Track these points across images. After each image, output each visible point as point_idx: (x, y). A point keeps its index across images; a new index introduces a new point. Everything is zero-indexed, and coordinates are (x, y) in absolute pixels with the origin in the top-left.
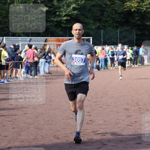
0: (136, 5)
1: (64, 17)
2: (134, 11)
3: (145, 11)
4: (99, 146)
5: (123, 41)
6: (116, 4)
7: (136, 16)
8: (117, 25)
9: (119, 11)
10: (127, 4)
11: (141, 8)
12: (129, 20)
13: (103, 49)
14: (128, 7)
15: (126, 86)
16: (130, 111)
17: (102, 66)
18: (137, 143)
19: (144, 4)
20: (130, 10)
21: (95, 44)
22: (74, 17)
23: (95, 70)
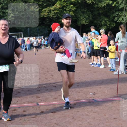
0: (47, 14)
2: (46, 17)
3: (52, 17)
5: (41, 34)
7: (48, 20)
10: (42, 14)
11: (50, 16)
12: (44, 23)
13: (29, 39)
14: (42, 15)
17: (28, 49)
18: (38, 91)
19: (51, 13)
20: (44, 17)
21: (24, 36)
23: (24, 51)
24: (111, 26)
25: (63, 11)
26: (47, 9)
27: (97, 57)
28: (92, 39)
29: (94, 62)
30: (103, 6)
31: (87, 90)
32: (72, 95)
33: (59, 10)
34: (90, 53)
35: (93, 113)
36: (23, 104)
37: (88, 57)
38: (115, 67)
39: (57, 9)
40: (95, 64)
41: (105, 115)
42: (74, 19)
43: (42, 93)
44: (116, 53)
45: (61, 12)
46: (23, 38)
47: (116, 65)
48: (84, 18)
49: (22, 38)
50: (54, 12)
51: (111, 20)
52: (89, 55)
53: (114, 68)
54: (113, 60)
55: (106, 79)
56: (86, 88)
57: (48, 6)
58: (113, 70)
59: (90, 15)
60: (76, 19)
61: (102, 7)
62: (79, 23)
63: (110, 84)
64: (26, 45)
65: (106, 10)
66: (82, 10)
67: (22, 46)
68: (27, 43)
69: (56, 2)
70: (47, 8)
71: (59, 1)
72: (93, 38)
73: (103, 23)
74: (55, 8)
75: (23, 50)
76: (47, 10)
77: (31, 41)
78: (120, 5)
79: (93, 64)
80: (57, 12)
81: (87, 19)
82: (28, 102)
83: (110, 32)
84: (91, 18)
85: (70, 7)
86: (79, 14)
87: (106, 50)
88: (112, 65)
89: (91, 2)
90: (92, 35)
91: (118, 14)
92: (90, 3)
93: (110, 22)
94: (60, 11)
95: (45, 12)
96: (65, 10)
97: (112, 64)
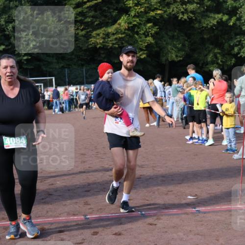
0: (101, 41)
1: (24, 56)
2: (100, 47)
3: (111, 48)
4: (43, 197)
5: (90, 80)
6: (80, 41)
7: (103, 54)
8: (82, 63)
9: (83, 48)
10: (91, 41)
11: (107, 44)
12: (96, 58)
13: (66, 89)
14: (93, 43)
15: (88, 129)
16: (86, 156)
17: (66, 108)
18: (86, 191)
19: (109, 39)
20: (95, 47)
21: (58, 85)
22: (35, 56)
23: (58, 113)
24: (227, 63)
25: (134, 35)
26: (101, 31)
27: (200, 125)
28: (190, 90)
29: (195, 135)
30: (210, 24)
31: (182, 189)
32: (152, 200)
33: (124, 33)
34: (186, 117)
35: (195, 235)
36: (58, 217)
37: (181, 124)
38: (235, 144)
39: (121, 31)
40: (197, 139)
41: (218, 240)
42: (153, 50)
43: (93, 194)
44: (237, 117)
45: (128, 37)
46: (56, 87)
47: (236, 140)
48: (174, 48)
49: (54, 88)
50: (115, 36)
51: (226, 52)
52: (184, 121)
53: (234, 146)
54: (231, 131)
55: (217, 167)
56: (179, 185)
57: (103, 25)
58: (231, 150)
59: (186, 42)
60: (158, 49)
61: (209, 27)
62: (163, 59)
63: (226, 178)
64: (61, 101)
65: (216, 32)
66: (170, 34)
67: (54, 104)
68: (64, 98)
69: (120, 18)
70: (102, 29)
71: (124, 16)
72: (193, 87)
73: (210, 58)
74: (116, 29)
75: (57, 110)
76: (101, 33)
77: (71, 94)
78: (243, 23)
79: (192, 138)
80: (120, 38)
81: (179, 50)
82: (69, 214)
83: (225, 76)
84: (187, 49)
85: (147, 28)
86: (165, 41)
87: (217, 112)
88: (228, 141)
89: (188, 17)
90: (189, 82)
91: (241, 40)
92: (185, 20)
93: (223, 56)
94: (127, 35)
95: (98, 37)
96: (137, 33)
97: (230, 139)
